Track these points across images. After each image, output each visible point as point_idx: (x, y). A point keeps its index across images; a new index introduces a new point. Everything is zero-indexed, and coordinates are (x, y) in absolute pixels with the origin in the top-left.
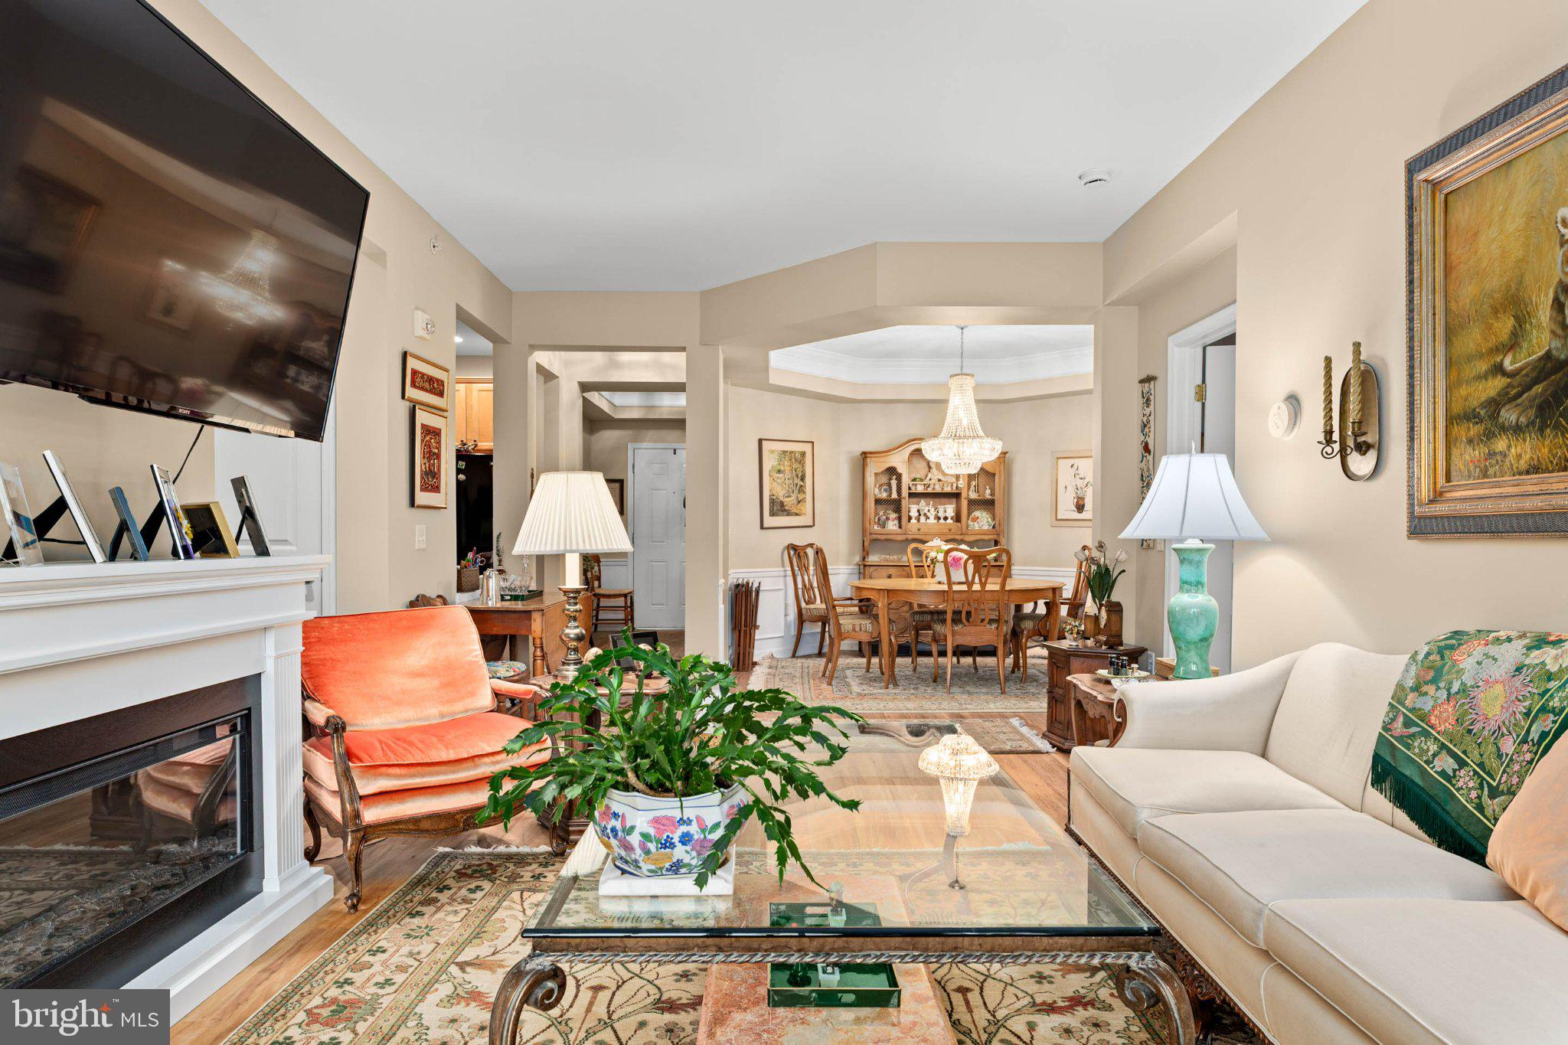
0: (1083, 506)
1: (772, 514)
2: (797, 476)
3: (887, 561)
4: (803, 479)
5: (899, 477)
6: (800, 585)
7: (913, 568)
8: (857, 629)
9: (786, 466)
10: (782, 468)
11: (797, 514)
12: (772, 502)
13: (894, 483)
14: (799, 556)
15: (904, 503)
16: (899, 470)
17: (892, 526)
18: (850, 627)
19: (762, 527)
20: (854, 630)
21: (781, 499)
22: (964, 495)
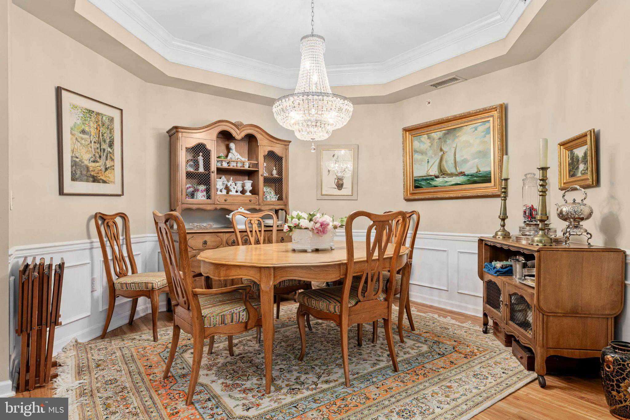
0: (342, 185)
1: (74, 179)
2: (105, 141)
3: (201, 228)
4: (111, 145)
5: (207, 154)
6: (110, 257)
7: (238, 234)
8: (228, 320)
9: (91, 128)
10: (87, 129)
11: (104, 182)
12: (74, 164)
13: (201, 159)
14: (108, 226)
15: (213, 176)
16: (209, 147)
17: (201, 196)
18: (219, 319)
19: (61, 192)
20: (223, 322)
21: (86, 163)
22: (260, 173)
